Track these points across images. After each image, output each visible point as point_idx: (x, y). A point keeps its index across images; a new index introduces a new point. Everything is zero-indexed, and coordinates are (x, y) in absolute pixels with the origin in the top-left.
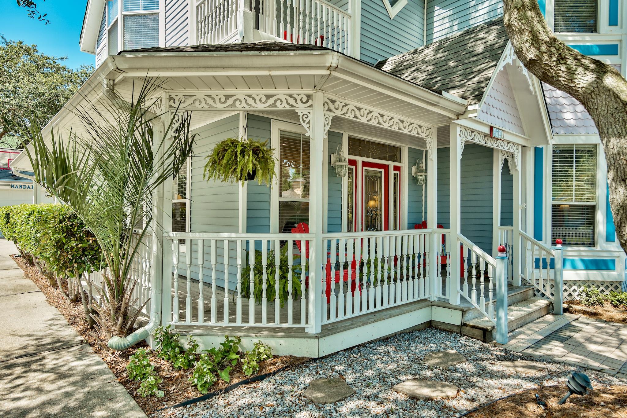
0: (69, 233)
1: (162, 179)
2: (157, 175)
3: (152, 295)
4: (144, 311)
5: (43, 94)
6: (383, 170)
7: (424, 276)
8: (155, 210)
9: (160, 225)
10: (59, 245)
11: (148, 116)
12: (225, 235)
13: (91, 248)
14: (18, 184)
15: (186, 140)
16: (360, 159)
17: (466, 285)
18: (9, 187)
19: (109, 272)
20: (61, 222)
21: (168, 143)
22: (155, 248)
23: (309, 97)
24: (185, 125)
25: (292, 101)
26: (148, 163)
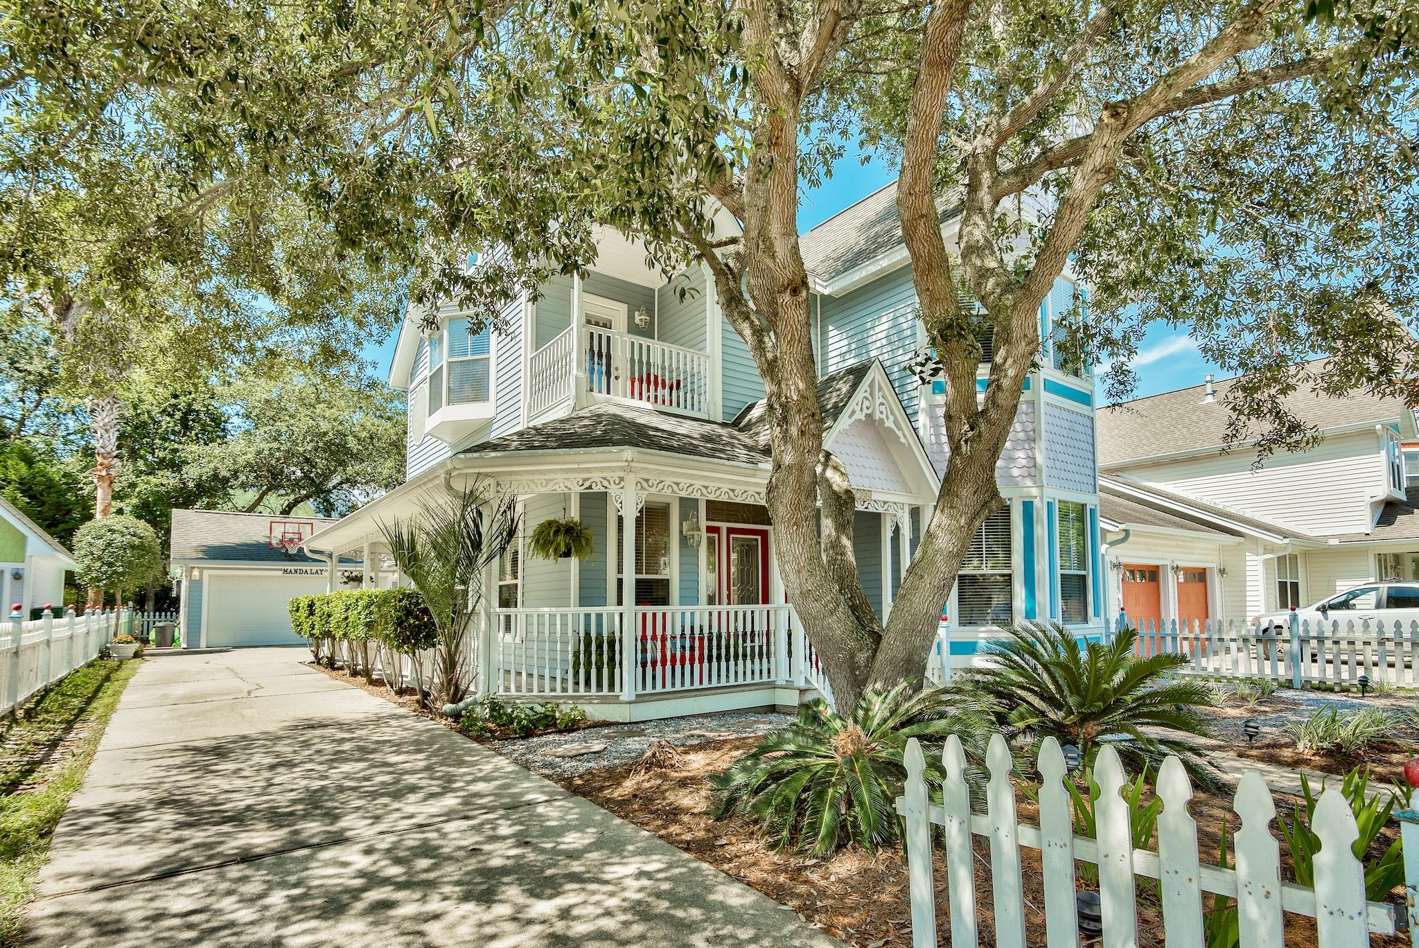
0: (408, 613)
1: (490, 559)
2: (485, 556)
3: (481, 670)
4: (472, 688)
5: (325, 434)
6: (759, 538)
7: (768, 658)
8: (483, 588)
9: (488, 601)
10: (400, 623)
11: (479, 502)
12: (546, 609)
13: (426, 625)
14: (293, 568)
15: (512, 520)
16: (724, 526)
17: (814, 669)
18: (280, 573)
19: (443, 648)
20: (400, 601)
21: (495, 527)
22: (483, 624)
23: (622, 479)
24: (511, 506)
25: (606, 483)
26: (477, 545)
